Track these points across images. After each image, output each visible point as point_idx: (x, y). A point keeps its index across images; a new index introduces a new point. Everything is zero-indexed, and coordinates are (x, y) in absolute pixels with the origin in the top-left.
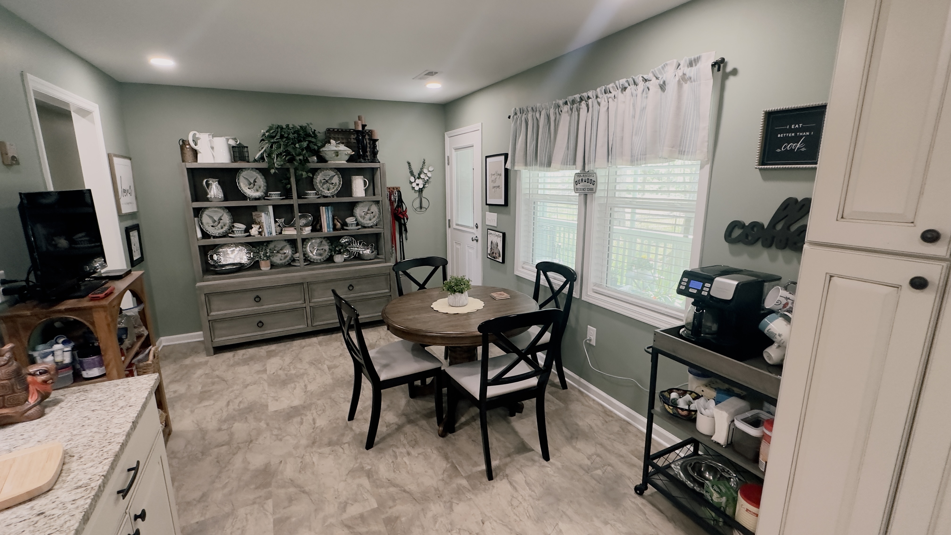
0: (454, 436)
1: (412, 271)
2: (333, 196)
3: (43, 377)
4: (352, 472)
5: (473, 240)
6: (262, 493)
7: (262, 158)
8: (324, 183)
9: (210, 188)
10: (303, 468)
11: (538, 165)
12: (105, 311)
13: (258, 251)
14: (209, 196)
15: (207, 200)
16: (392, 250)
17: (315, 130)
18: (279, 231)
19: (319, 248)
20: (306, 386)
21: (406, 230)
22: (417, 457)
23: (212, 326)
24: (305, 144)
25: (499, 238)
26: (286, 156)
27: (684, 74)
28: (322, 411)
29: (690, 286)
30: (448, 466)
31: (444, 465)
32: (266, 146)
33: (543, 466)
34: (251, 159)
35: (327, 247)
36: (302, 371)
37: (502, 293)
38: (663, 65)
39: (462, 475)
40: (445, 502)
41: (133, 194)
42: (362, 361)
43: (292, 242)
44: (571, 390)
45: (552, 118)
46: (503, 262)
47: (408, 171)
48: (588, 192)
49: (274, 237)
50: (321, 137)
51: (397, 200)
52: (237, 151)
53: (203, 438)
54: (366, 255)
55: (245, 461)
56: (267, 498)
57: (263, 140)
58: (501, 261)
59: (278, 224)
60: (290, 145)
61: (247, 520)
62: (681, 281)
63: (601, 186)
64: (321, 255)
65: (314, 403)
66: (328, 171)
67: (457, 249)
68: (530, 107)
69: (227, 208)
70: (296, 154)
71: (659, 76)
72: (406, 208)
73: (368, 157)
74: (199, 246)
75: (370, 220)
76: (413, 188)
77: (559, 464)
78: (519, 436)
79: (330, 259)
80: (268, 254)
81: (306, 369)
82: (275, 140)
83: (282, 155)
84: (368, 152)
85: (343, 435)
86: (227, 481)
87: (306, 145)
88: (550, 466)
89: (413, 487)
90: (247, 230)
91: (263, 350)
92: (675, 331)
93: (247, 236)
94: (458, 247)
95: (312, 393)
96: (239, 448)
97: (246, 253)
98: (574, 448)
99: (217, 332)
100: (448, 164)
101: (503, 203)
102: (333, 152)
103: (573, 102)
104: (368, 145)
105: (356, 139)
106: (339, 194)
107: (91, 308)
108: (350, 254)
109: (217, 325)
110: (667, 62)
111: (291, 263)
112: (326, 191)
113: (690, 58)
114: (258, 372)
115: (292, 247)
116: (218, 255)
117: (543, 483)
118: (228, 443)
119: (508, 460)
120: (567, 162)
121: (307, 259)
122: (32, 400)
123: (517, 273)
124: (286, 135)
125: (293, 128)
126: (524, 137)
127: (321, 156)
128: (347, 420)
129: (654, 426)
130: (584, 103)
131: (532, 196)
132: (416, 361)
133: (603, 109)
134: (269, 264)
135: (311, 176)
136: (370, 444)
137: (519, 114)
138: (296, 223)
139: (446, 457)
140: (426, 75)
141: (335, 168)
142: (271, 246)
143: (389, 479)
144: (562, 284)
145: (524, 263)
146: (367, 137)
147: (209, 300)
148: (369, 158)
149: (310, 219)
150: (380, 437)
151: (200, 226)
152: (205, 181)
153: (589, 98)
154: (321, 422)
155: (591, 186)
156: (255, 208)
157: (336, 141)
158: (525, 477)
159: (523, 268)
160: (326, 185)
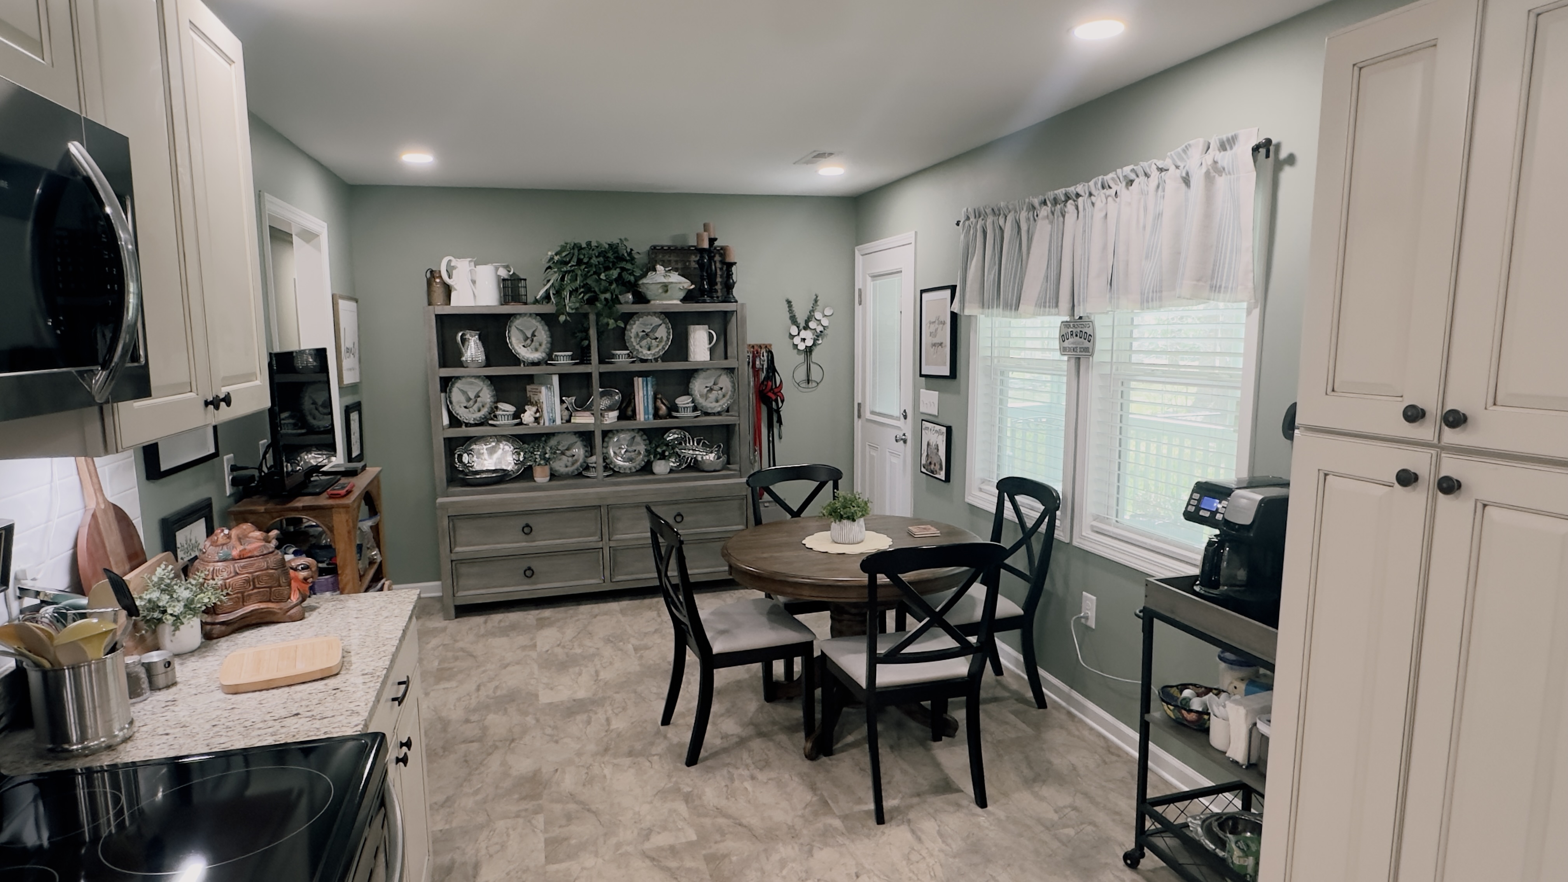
0: (830, 760)
1: (780, 488)
2: (656, 360)
3: (304, 574)
4: (663, 794)
5: (897, 441)
6: (529, 805)
7: (547, 297)
8: (643, 338)
9: (466, 347)
10: (589, 781)
11: (1001, 307)
12: (347, 512)
13: (532, 449)
14: (464, 359)
15: (461, 365)
16: (754, 456)
17: (632, 250)
18: (566, 417)
19: (630, 449)
20: (597, 673)
21: (780, 421)
22: (766, 783)
23: (456, 570)
24: (615, 273)
25: (940, 437)
26: (585, 293)
27: (1215, 162)
28: (620, 709)
29: (1202, 507)
30: (815, 799)
31: (809, 797)
32: (555, 277)
33: (974, 815)
34: (530, 299)
35: (642, 448)
36: (592, 651)
37: (929, 526)
38: (1183, 146)
39: (834, 813)
40: (802, 844)
41: (357, 355)
42: (685, 620)
43: (586, 436)
44: (1054, 711)
45: (1024, 227)
46: (948, 479)
47: (788, 315)
48: (1081, 354)
49: (558, 426)
50: (641, 259)
51: (765, 366)
52: (510, 285)
53: (444, 730)
54: (707, 461)
55: (504, 763)
56: (536, 812)
57: (549, 268)
58: (944, 479)
59: (565, 406)
60: (591, 275)
61: (508, 835)
62: (1191, 498)
63: (1101, 343)
64: (630, 460)
65: (609, 697)
66: (649, 317)
67: (872, 457)
68: (989, 207)
69: (489, 378)
70: (600, 289)
71: (1179, 163)
72: (781, 381)
73: (717, 292)
74: (445, 439)
75: (717, 401)
76: (796, 346)
77: (1002, 815)
78: (942, 770)
79: (647, 469)
80: (547, 456)
81: (598, 649)
82: (567, 268)
83: (577, 292)
84: (719, 284)
85: (652, 744)
86: (479, 786)
87: (617, 276)
88: (985, 815)
89: (754, 821)
90: (517, 415)
91: (531, 616)
92: (1185, 583)
93: (517, 425)
94: (874, 453)
95: (606, 683)
96: (496, 748)
97: (513, 454)
98: (1036, 795)
99: (462, 582)
100: (860, 304)
101: (948, 374)
102: (660, 286)
103: (1055, 201)
104: (719, 272)
105: (698, 262)
106: (666, 357)
107: (330, 508)
108: (680, 460)
109: (464, 569)
110: (1191, 142)
111: (582, 473)
112: (645, 352)
113: (1220, 137)
114: (524, 648)
115: (585, 446)
116: (470, 456)
117: (968, 836)
118: (480, 740)
119: (915, 800)
120: (1045, 302)
121: (608, 466)
122: (295, 598)
123: (969, 499)
124: (585, 260)
125: (597, 247)
126: (981, 258)
127: (640, 292)
128: (660, 723)
129: (1152, 746)
130: (1072, 204)
131: (999, 362)
132: (772, 628)
133: (1098, 215)
134: (548, 474)
135: (623, 326)
136: (692, 759)
137: (972, 219)
138: (595, 404)
139: (813, 788)
140: (814, 157)
141: (662, 313)
142: (553, 442)
143: (719, 807)
144: (1037, 515)
145: (983, 481)
146: (717, 258)
147: (454, 525)
148: (719, 294)
149: (617, 398)
150: (709, 752)
151: (448, 406)
152: (460, 334)
153: (1078, 195)
154: (619, 724)
155: (1086, 344)
156: (530, 379)
157: (665, 267)
158: (939, 826)
159: (981, 490)
160: (645, 341)
